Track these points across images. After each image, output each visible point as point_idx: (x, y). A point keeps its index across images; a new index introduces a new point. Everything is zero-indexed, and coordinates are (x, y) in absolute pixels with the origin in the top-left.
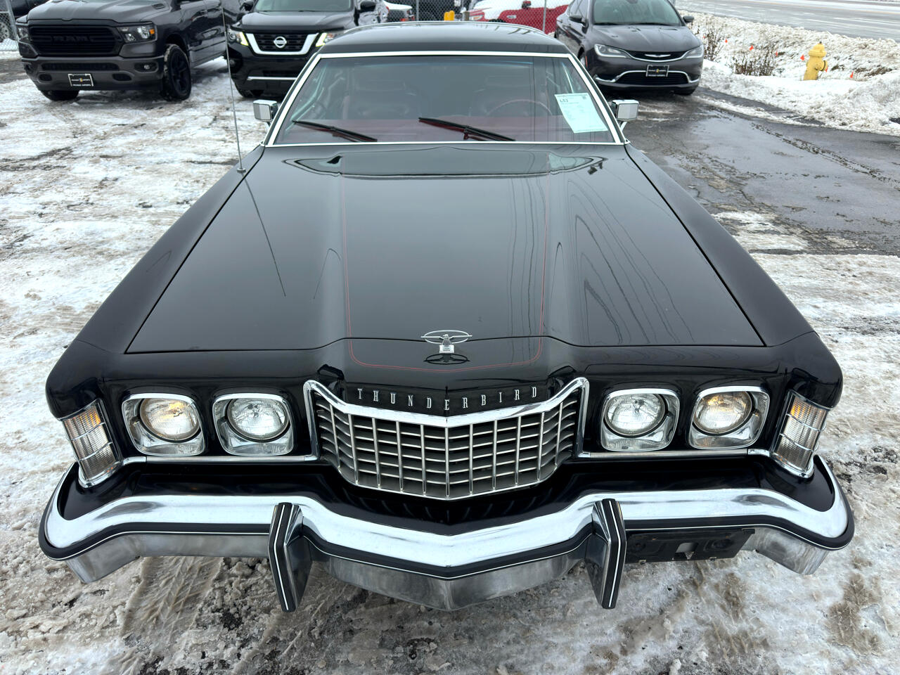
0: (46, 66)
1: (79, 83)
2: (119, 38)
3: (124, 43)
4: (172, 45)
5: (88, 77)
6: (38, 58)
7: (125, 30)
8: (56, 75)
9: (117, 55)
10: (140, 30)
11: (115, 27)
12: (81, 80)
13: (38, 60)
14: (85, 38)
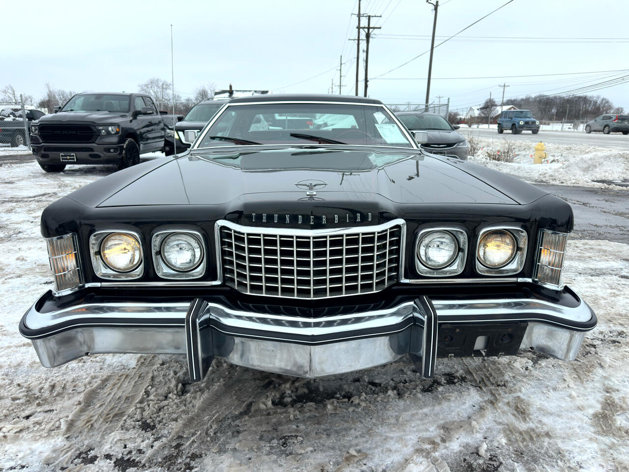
0: (47, 149)
1: (66, 159)
2: (96, 132)
3: (99, 135)
4: (129, 139)
5: (73, 156)
6: (42, 144)
7: (101, 128)
8: (52, 154)
9: (94, 143)
10: (110, 129)
11: (95, 126)
12: (68, 158)
13: (42, 146)
14: (75, 132)
